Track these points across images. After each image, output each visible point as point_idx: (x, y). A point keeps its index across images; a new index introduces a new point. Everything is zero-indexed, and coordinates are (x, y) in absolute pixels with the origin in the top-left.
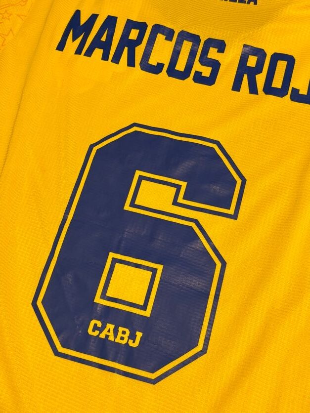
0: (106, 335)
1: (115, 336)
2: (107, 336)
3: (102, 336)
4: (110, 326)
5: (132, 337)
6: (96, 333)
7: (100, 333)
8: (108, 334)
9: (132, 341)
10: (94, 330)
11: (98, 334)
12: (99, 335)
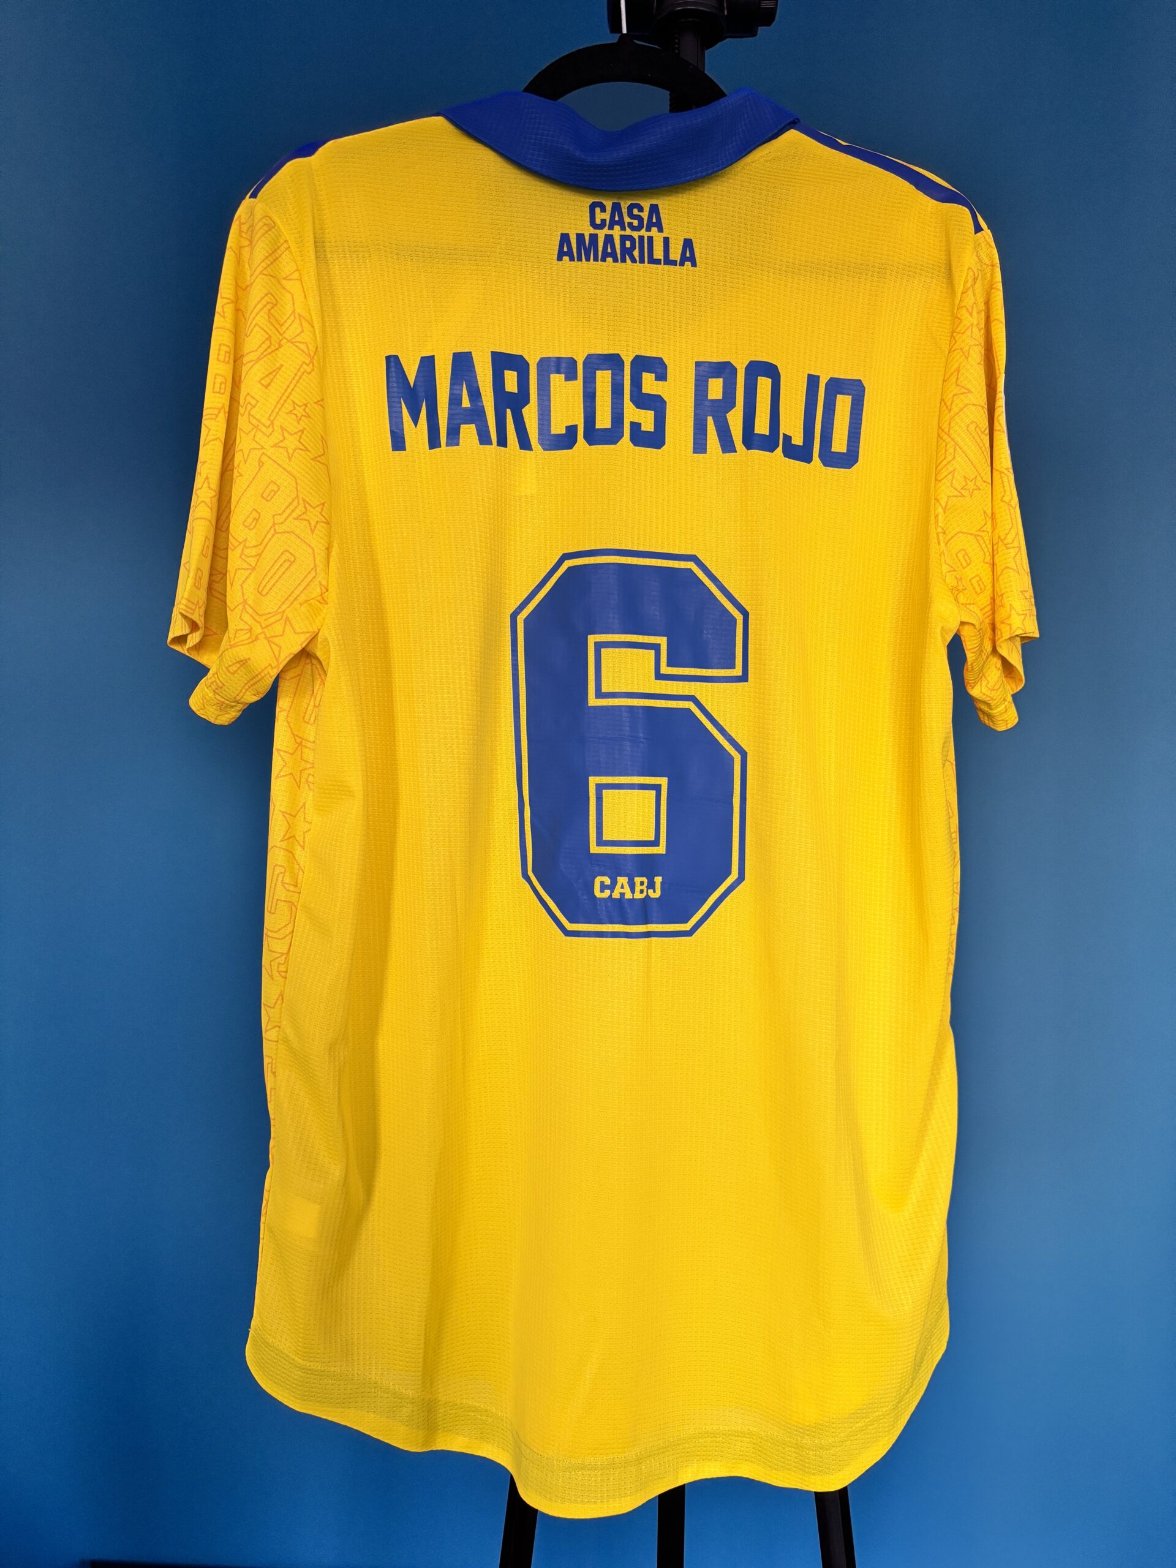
0: (620, 893)
1: (633, 891)
2: (622, 895)
3: (616, 895)
4: (622, 880)
5: (651, 885)
6: (607, 893)
7: (612, 891)
8: (622, 891)
9: (652, 891)
10: (602, 891)
11: (609, 894)
12: (611, 895)
